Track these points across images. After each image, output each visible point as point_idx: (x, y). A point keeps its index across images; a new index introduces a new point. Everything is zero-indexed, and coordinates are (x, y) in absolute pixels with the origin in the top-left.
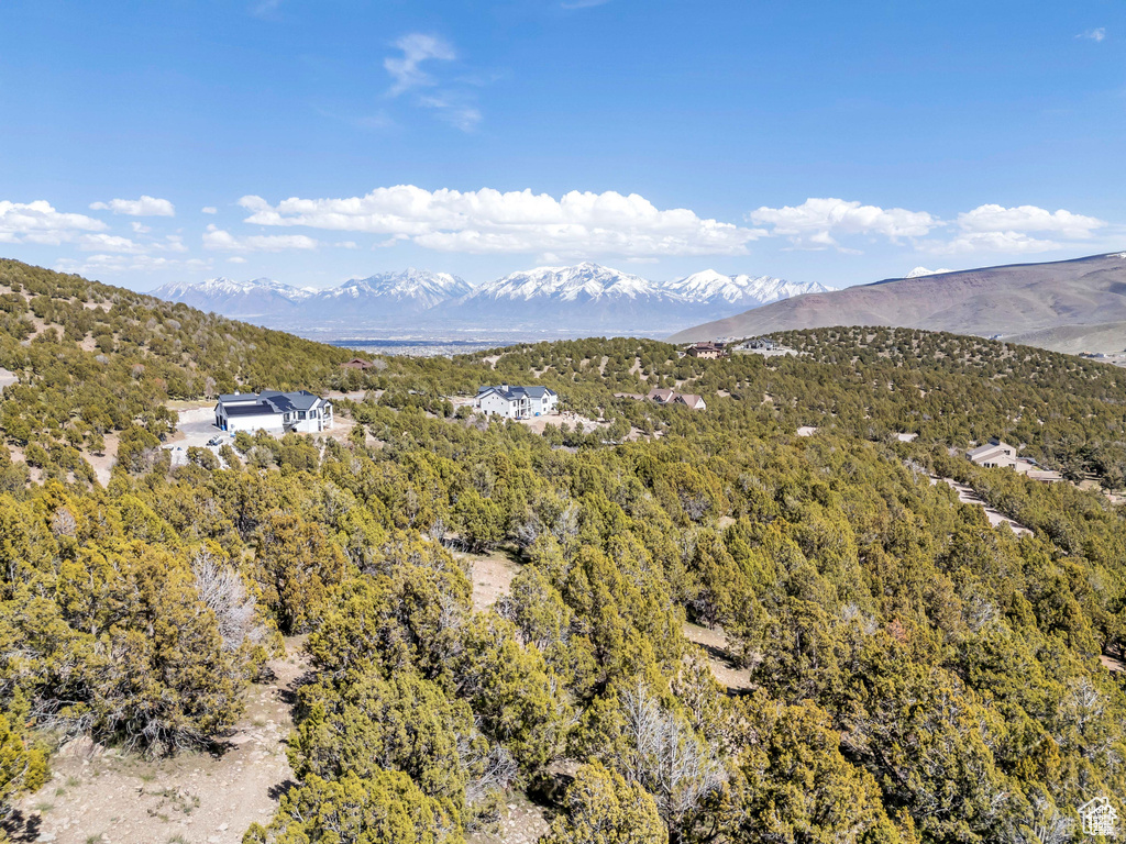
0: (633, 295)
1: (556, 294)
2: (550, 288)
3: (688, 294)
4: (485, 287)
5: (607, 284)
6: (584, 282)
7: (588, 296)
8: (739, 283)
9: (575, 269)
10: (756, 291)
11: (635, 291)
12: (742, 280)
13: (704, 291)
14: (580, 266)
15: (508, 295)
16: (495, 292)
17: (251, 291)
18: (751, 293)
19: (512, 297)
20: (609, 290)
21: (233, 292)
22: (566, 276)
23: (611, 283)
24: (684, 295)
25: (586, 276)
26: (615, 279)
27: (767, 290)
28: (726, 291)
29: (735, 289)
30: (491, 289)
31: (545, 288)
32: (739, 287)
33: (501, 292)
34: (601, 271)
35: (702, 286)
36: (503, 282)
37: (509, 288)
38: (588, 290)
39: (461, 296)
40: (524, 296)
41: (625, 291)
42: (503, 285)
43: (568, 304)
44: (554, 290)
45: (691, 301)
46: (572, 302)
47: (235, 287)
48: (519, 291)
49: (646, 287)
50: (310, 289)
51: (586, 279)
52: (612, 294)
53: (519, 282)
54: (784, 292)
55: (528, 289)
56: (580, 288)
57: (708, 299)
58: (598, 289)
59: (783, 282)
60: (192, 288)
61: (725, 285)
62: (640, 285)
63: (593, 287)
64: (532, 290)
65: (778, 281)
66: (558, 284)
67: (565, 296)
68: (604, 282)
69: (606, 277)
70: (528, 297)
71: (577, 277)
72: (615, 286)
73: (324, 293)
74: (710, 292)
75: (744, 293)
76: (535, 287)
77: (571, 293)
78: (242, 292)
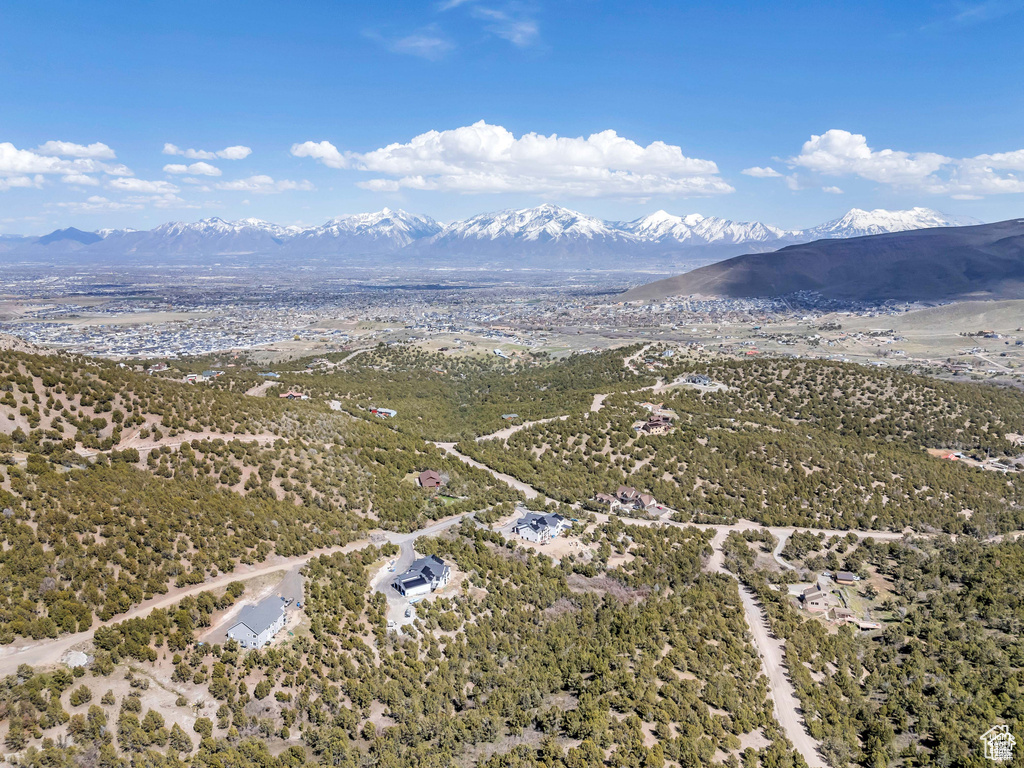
0: (590, 236)
1: (519, 234)
2: (514, 229)
3: (641, 234)
4: (454, 227)
5: (567, 224)
6: (545, 223)
7: (549, 236)
8: (688, 223)
9: (537, 210)
10: (703, 231)
11: (593, 232)
12: (691, 219)
13: (655, 231)
14: (542, 208)
15: (475, 235)
16: (463, 233)
17: (241, 230)
18: (699, 233)
19: (479, 236)
20: (568, 230)
21: (225, 231)
22: (528, 217)
23: (570, 224)
24: (637, 234)
25: (547, 217)
26: (574, 220)
27: (714, 231)
28: (676, 231)
29: (684, 229)
30: (460, 229)
31: (509, 228)
32: (688, 226)
33: (469, 232)
34: (560, 212)
35: (654, 226)
36: (471, 222)
37: (476, 228)
38: (548, 231)
39: (432, 235)
40: (490, 236)
41: (583, 231)
42: (470, 226)
43: (530, 244)
44: (517, 230)
45: (644, 240)
46: (533, 242)
47: (227, 226)
48: (485, 231)
49: (602, 227)
50: (294, 228)
51: (547, 220)
52: (571, 234)
53: (485, 223)
54: (729, 232)
55: (494, 229)
56: (542, 228)
57: (660, 238)
58: (558, 229)
59: (729, 223)
60: (188, 227)
61: (675, 225)
62: (597, 226)
63: (553, 227)
64: (497, 230)
65: (724, 221)
66: (521, 225)
67: (527, 236)
68: (563, 222)
69: (565, 218)
70: (494, 237)
71: (539, 217)
72: (573, 227)
73: (308, 233)
74: (661, 231)
75: (692, 232)
76: (500, 227)
77: (533, 233)
78: (233, 231)
